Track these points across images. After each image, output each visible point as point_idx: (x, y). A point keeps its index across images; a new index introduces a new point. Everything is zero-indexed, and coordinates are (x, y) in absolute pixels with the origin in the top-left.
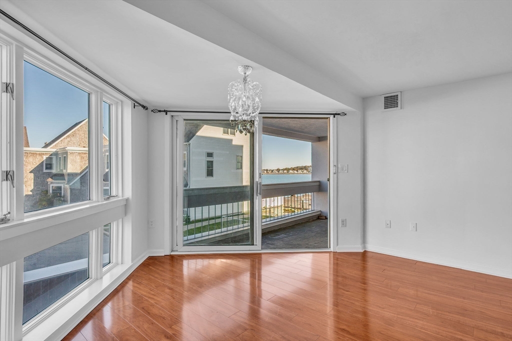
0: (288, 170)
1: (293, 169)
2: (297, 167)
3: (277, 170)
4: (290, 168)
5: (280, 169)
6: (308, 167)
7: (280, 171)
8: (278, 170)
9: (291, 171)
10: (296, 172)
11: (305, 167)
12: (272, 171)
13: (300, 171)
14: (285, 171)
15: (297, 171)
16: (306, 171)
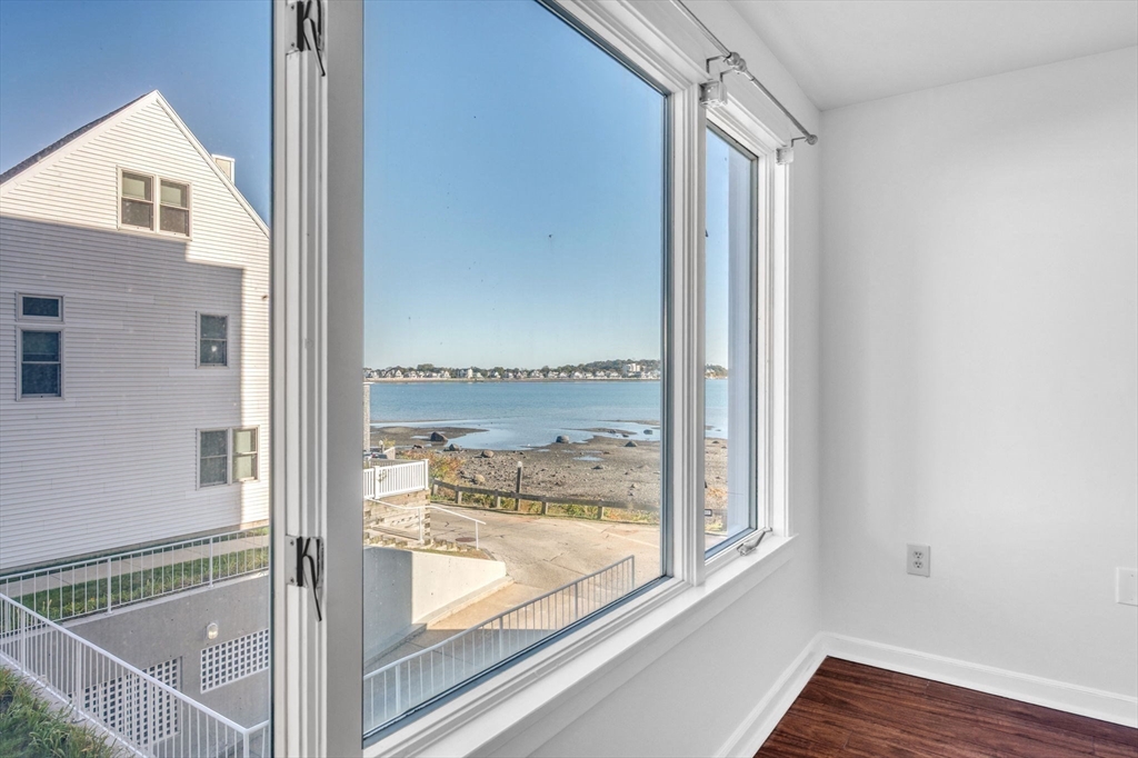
0: (570, 370)
1: (584, 369)
2: (595, 364)
3: (542, 371)
4: (576, 365)
5: (550, 367)
6: (623, 362)
7: (550, 374)
8: (545, 371)
9: (577, 374)
10: (589, 375)
11: (615, 363)
12: (529, 373)
13: (600, 374)
14: (562, 374)
15: (594, 374)
16: (615, 374)
